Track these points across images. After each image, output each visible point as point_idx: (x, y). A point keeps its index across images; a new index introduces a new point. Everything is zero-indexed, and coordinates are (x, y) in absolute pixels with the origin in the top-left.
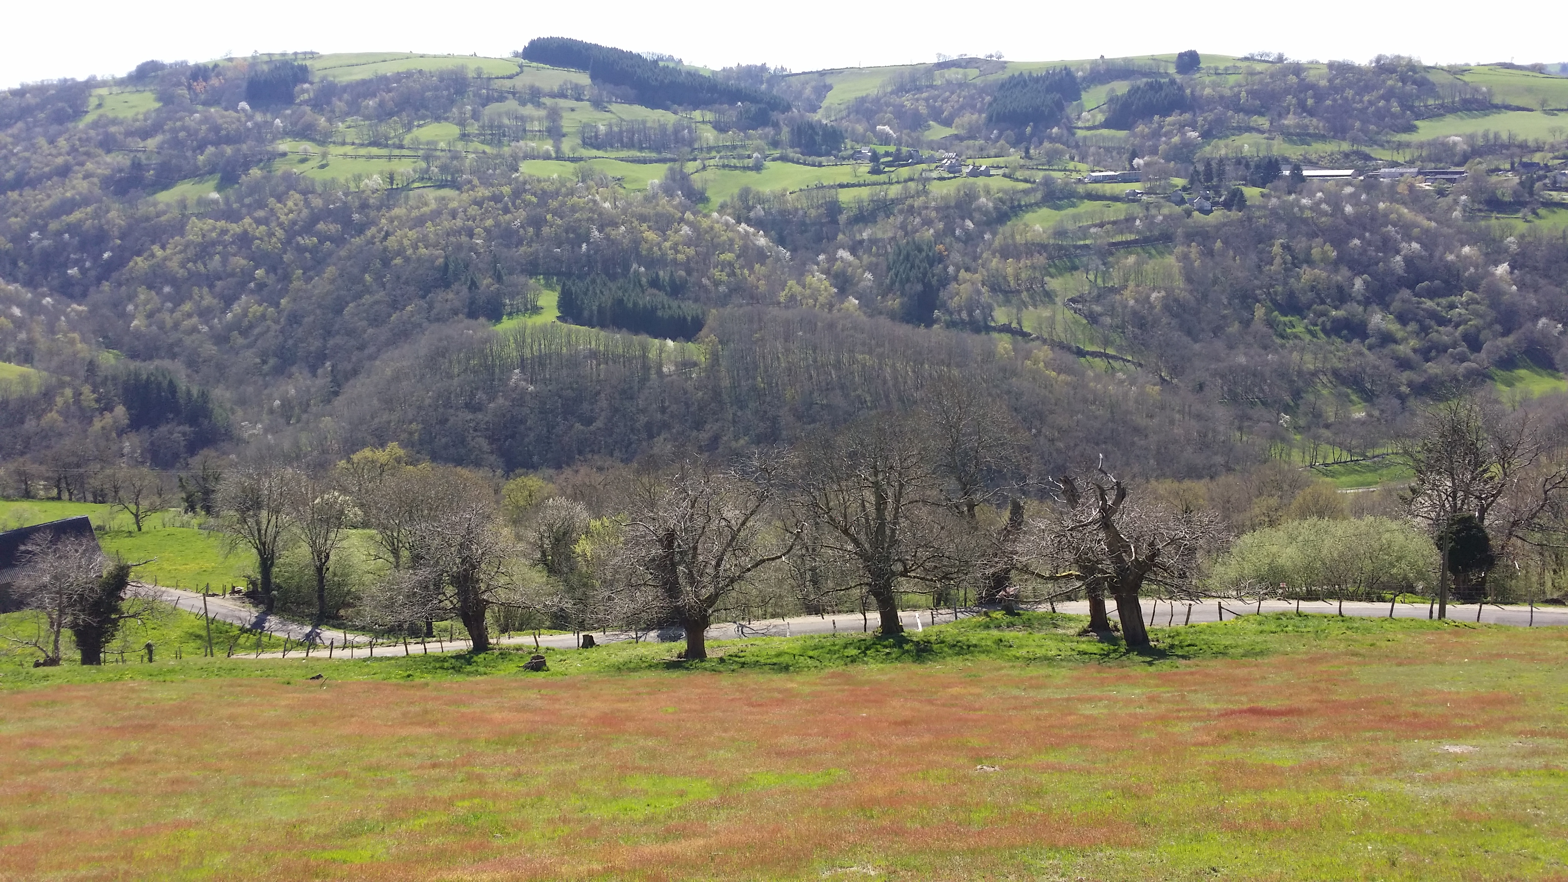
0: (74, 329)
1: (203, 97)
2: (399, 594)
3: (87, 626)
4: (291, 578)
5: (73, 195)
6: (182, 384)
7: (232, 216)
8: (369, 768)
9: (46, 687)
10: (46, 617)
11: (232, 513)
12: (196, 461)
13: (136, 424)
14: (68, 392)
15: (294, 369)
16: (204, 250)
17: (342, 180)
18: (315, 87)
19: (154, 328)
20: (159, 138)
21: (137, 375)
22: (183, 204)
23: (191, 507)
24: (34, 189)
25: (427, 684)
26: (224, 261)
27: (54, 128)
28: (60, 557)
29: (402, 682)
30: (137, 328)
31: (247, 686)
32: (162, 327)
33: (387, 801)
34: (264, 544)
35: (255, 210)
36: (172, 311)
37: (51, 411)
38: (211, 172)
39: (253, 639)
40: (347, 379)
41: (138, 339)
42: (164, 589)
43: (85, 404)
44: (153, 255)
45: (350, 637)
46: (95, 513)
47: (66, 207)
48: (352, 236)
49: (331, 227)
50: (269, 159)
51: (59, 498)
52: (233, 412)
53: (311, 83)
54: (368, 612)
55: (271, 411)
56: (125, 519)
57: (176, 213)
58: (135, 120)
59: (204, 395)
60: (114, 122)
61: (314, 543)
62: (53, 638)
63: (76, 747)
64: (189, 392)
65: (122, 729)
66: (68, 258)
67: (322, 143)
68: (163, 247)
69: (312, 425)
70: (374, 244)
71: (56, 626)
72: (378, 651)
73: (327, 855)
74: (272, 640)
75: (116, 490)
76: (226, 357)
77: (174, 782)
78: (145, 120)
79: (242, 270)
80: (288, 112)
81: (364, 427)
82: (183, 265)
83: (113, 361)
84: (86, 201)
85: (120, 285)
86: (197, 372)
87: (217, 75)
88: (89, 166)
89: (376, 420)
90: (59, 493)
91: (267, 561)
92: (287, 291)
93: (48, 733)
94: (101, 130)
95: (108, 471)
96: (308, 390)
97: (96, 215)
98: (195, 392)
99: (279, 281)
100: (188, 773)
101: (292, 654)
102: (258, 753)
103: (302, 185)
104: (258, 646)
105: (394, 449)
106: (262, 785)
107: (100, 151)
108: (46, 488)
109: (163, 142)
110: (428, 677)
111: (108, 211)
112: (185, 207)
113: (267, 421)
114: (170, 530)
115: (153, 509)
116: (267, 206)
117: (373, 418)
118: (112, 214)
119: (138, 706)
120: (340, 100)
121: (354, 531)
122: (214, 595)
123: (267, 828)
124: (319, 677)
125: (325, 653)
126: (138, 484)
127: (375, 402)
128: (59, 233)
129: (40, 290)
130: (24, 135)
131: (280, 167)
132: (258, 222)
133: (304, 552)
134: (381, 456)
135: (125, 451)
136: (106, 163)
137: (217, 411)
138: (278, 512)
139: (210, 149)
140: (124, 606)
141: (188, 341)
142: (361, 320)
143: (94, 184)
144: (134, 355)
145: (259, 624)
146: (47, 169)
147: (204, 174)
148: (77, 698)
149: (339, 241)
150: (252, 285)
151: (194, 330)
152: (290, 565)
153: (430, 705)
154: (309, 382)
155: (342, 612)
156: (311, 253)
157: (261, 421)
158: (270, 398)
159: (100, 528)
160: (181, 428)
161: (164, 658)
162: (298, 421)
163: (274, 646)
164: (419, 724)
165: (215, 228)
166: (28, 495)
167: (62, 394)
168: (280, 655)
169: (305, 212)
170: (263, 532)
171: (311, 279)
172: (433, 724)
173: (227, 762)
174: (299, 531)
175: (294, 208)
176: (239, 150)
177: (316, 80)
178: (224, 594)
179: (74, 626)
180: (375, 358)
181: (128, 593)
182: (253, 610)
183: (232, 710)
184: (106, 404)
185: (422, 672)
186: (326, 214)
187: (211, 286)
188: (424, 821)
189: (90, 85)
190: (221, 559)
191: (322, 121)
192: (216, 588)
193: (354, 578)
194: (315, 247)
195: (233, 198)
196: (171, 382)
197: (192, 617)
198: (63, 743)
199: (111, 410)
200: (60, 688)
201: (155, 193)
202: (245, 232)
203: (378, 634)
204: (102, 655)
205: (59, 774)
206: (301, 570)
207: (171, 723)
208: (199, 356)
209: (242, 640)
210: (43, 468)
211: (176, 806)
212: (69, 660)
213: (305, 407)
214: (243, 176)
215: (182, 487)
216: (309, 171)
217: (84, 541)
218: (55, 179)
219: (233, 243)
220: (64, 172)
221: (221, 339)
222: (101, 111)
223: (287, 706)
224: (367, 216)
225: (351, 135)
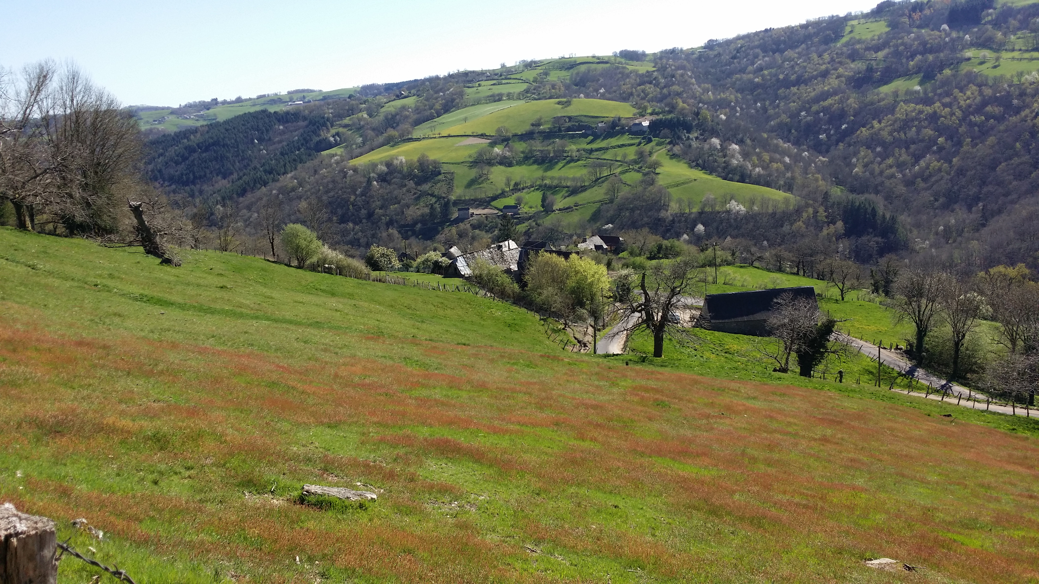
0: (819, 172)
1: (918, 22)
2: (1013, 371)
3: (806, 353)
4: (937, 346)
5: (829, 89)
6: (881, 210)
7: (927, 101)
8: (982, 485)
9: (779, 384)
10: (783, 343)
11: (902, 297)
12: (883, 261)
13: (848, 233)
14: (811, 210)
15: (956, 206)
16: (906, 124)
17: (1008, 76)
18: (997, 11)
19: (867, 173)
20: (886, 51)
21: (853, 203)
22: (896, 94)
23: (876, 290)
24: (806, 85)
25: (1027, 438)
26: (918, 132)
27: (823, 47)
28: (795, 309)
29: (1008, 432)
30: (857, 173)
31: (901, 411)
32: (872, 173)
33: (994, 511)
34: (921, 321)
35: (944, 97)
36: (880, 164)
37: (799, 220)
38: (916, 73)
39: (906, 381)
40: (993, 216)
41: (856, 180)
42: (854, 339)
43: (819, 218)
44: (872, 127)
45: (973, 393)
46: (818, 286)
47: (825, 96)
48: (1010, 116)
49: (996, 109)
50: (958, 63)
51: (797, 274)
52: (911, 232)
53: (995, 9)
54: (989, 379)
55: (937, 233)
56: (835, 292)
57: (890, 100)
58: (872, 40)
59: (893, 219)
60: (859, 41)
61: (956, 325)
62: (785, 356)
63: (795, 424)
64: (884, 215)
65: (822, 419)
66: (821, 128)
67: (997, 50)
68: (880, 122)
69: (963, 245)
70: (1026, 121)
71: (788, 349)
72: (993, 407)
73: (950, 535)
74: (918, 385)
75: (832, 273)
76: (911, 195)
77: (852, 460)
78: (879, 39)
79: (929, 138)
80: (976, 30)
81: (1001, 250)
82: (891, 133)
83: (839, 193)
84: (835, 93)
85: (850, 145)
86: (891, 203)
87: (929, 8)
88: (841, 70)
89: (1011, 247)
90: (798, 271)
91: (922, 332)
92: (959, 153)
93: (780, 411)
94: (850, 47)
95: (828, 261)
96: (964, 221)
97: (841, 101)
98: (888, 216)
99: (953, 146)
100: (861, 457)
101: (932, 397)
102: (906, 456)
103: (979, 80)
104: (910, 387)
105: (1022, 268)
106: (908, 477)
107: (848, 61)
108: (791, 267)
109: (888, 54)
110: (1028, 434)
111: (848, 99)
112: (897, 96)
113: (932, 240)
114: (862, 302)
115: (853, 288)
116: (952, 95)
117: (1008, 244)
118: (851, 100)
119: (832, 407)
120: (1015, 19)
121: (985, 322)
122: (885, 348)
123: (911, 505)
124: (949, 416)
125: (955, 401)
126: (845, 271)
127: (1012, 234)
128: (818, 113)
129: (802, 147)
130: (804, 52)
131: (965, 68)
132: (945, 105)
133: (947, 330)
134: (1011, 272)
135: (840, 249)
136: (851, 68)
137: (901, 230)
138: (933, 301)
139: (919, 57)
140: (829, 345)
141: (887, 183)
142: (1009, 175)
143: (842, 82)
144: (853, 190)
145: (911, 373)
146: (815, 73)
147: (913, 74)
148: (798, 395)
149: (1000, 119)
150: (935, 148)
151: (893, 176)
152: (937, 337)
153: (1029, 454)
154: (965, 216)
155: (969, 375)
156: (979, 126)
157: (929, 239)
158: (938, 225)
159: (819, 295)
160: (876, 239)
161: (848, 381)
162: (954, 242)
163: (920, 389)
164: (1021, 465)
165: (915, 109)
166: (780, 270)
167: (807, 212)
168: (924, 396)
169: (979, 99)
170: (922, 313)
171: (977, 144)
172: (1031, 467)
173: (886, 457)
174: (946, 316)
175: (971, 96)
176: (938, 57)
177: (999, 6)
178: (891, 349)
179: (798, 352)
180: (1016, 203)
181: (832, 337)
182: (908, 362)
183: (890, 424)
184: (832, 219)
185: (1024, 429)
186: (994, 100)
187: (907, 148)
188: (1022, 533)
189: (848, 18)
190: (892, 326)
191: (999, 35)
192: (886, 343)
193: (981, 354)
194: (982, 122)
195: (929, 90)
196: (873, 209)
197: (869, 360)
198: (789, 419)
199: (834, 224)
200: (788, 387)
201: (879, 87)
202: (935, 112)
203: (993, 396)
204: (812, 372)
205: (785, 437)
206: (944, 342)
207: (852, 423)
208: (893, 193)
209: (898, 381)
210: (791, 255)
211: (853, 476)
212: (793, 371)
213: (960, 233)
214: (938, 75)
215: (872, 276)
216: (986, 70)
217: (811, 301)
218: (819, 79)
219: (926, 119)
220: (825, 74)
221: (909, 183)
222: (852, 35)
223: (926, 430)
224: (1024, 101)
225: (1020, 44)
